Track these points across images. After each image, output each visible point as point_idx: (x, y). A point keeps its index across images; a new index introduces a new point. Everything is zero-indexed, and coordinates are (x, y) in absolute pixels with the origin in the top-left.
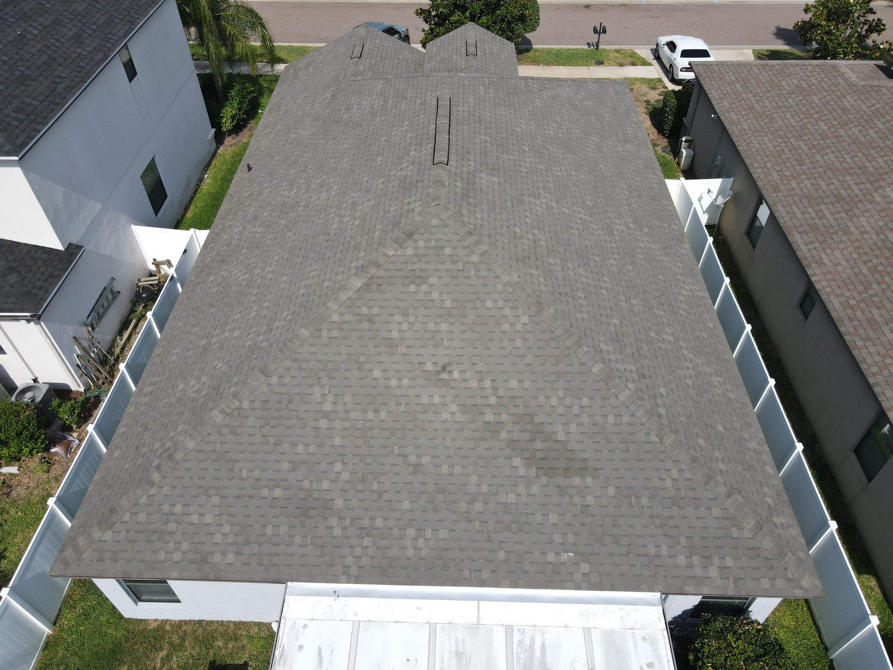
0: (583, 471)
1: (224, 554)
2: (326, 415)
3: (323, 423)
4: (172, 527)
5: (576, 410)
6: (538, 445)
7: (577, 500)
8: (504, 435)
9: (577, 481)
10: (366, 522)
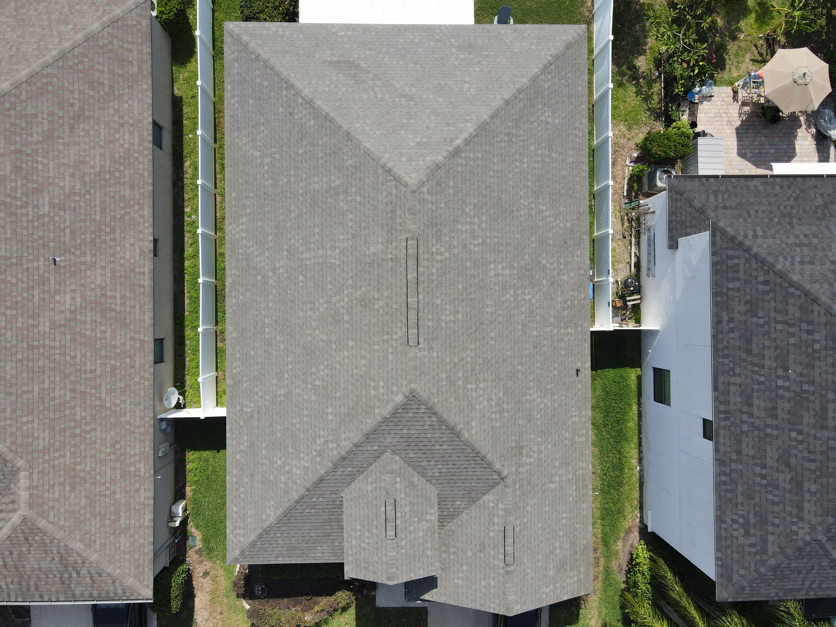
0: (331, 63)
1: (506, 33)
2: (466, 82)
3: (467, 79)
4: (535, 41)
5: (332, 86)
6: (353, 72)
7: (335, 52)
8: (371, 76)
9: (334, 59)
10: (439, 44)
